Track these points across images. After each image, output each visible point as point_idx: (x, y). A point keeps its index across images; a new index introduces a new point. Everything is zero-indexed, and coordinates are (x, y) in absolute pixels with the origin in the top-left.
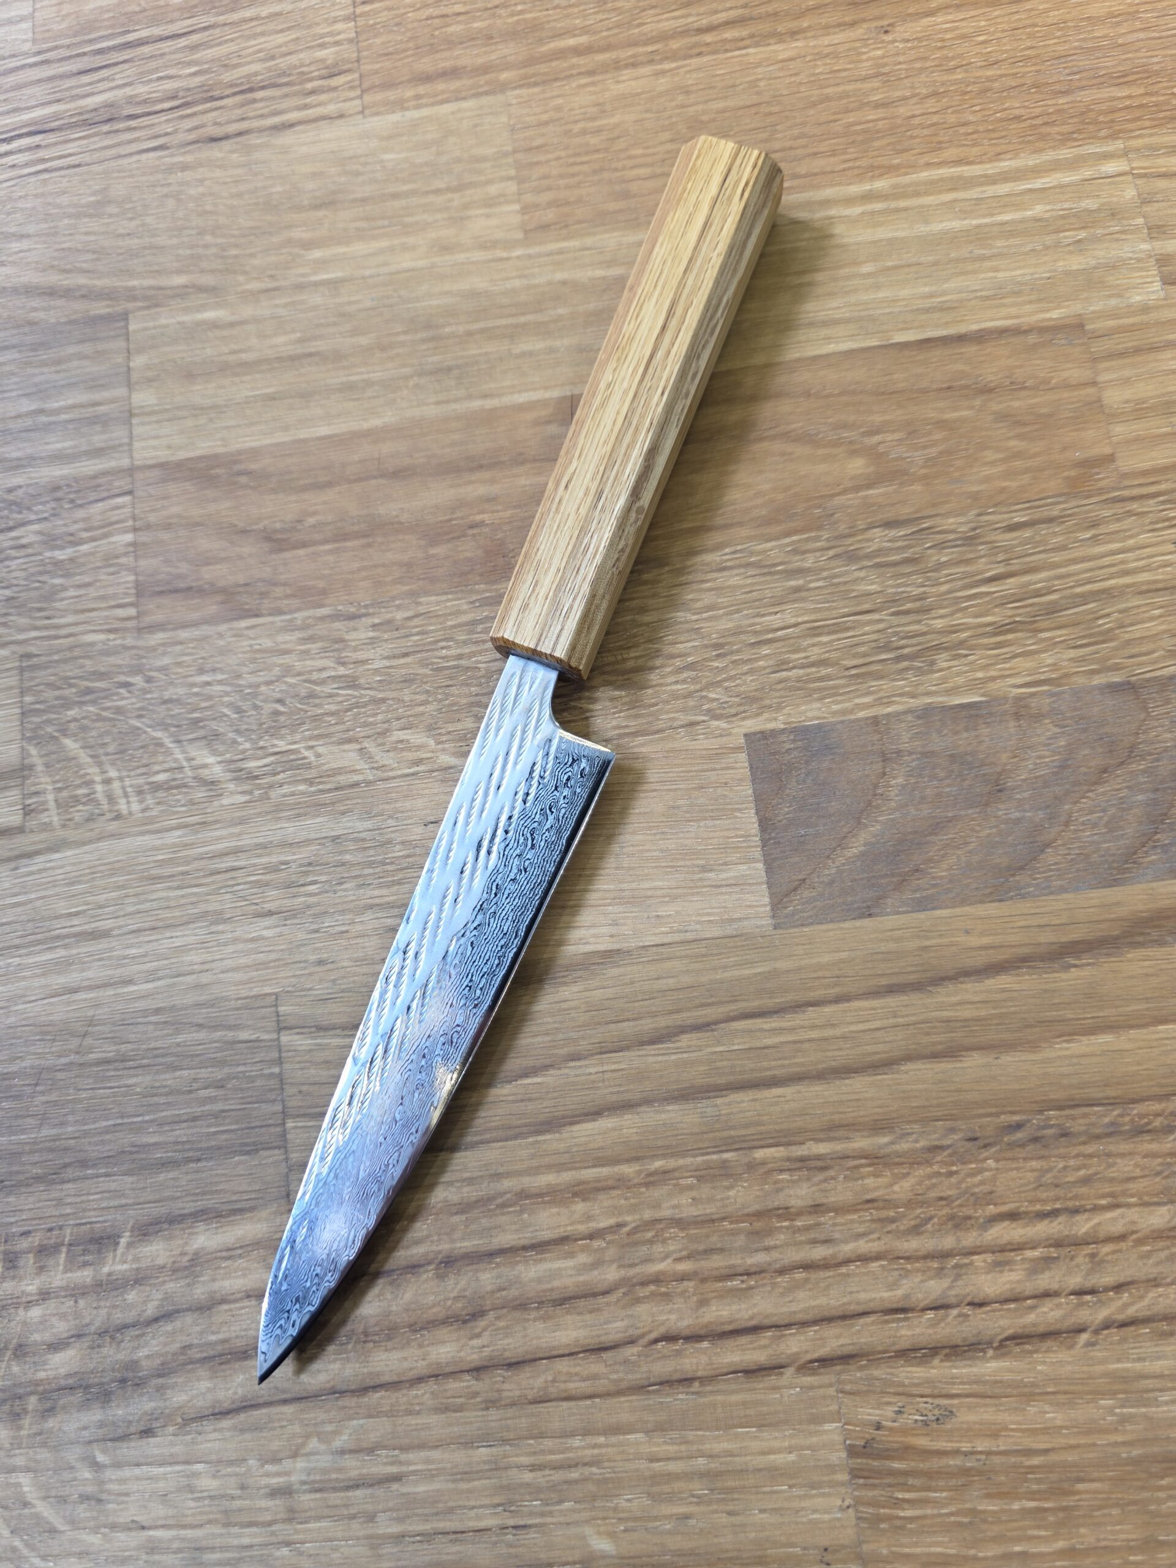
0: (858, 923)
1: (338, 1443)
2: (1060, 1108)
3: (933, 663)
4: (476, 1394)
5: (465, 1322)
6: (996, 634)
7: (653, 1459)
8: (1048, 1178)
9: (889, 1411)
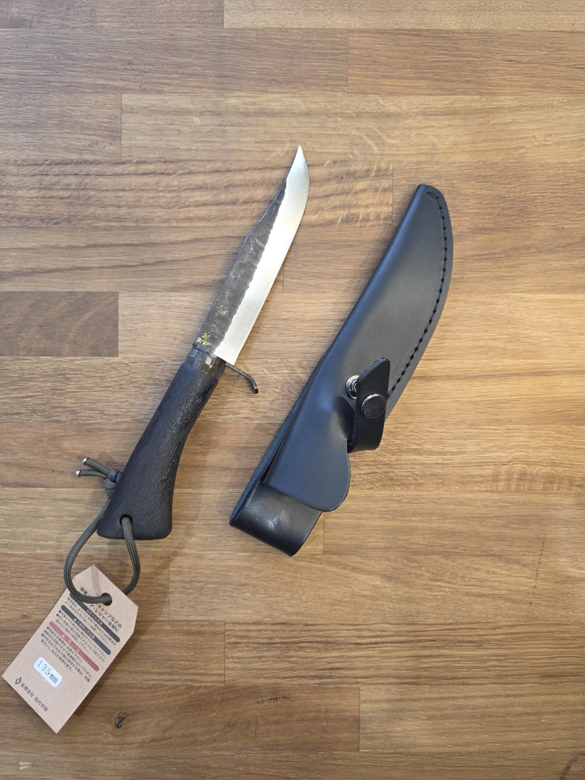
0: (92, 290)
1: (274, 154)
2: (41, 227)
3: (53, 371)
4: (230, 164)
5: (231, 185)
6: (32, 378)
7: (179, 141)
8: (49, 208)
9: (107, 148)
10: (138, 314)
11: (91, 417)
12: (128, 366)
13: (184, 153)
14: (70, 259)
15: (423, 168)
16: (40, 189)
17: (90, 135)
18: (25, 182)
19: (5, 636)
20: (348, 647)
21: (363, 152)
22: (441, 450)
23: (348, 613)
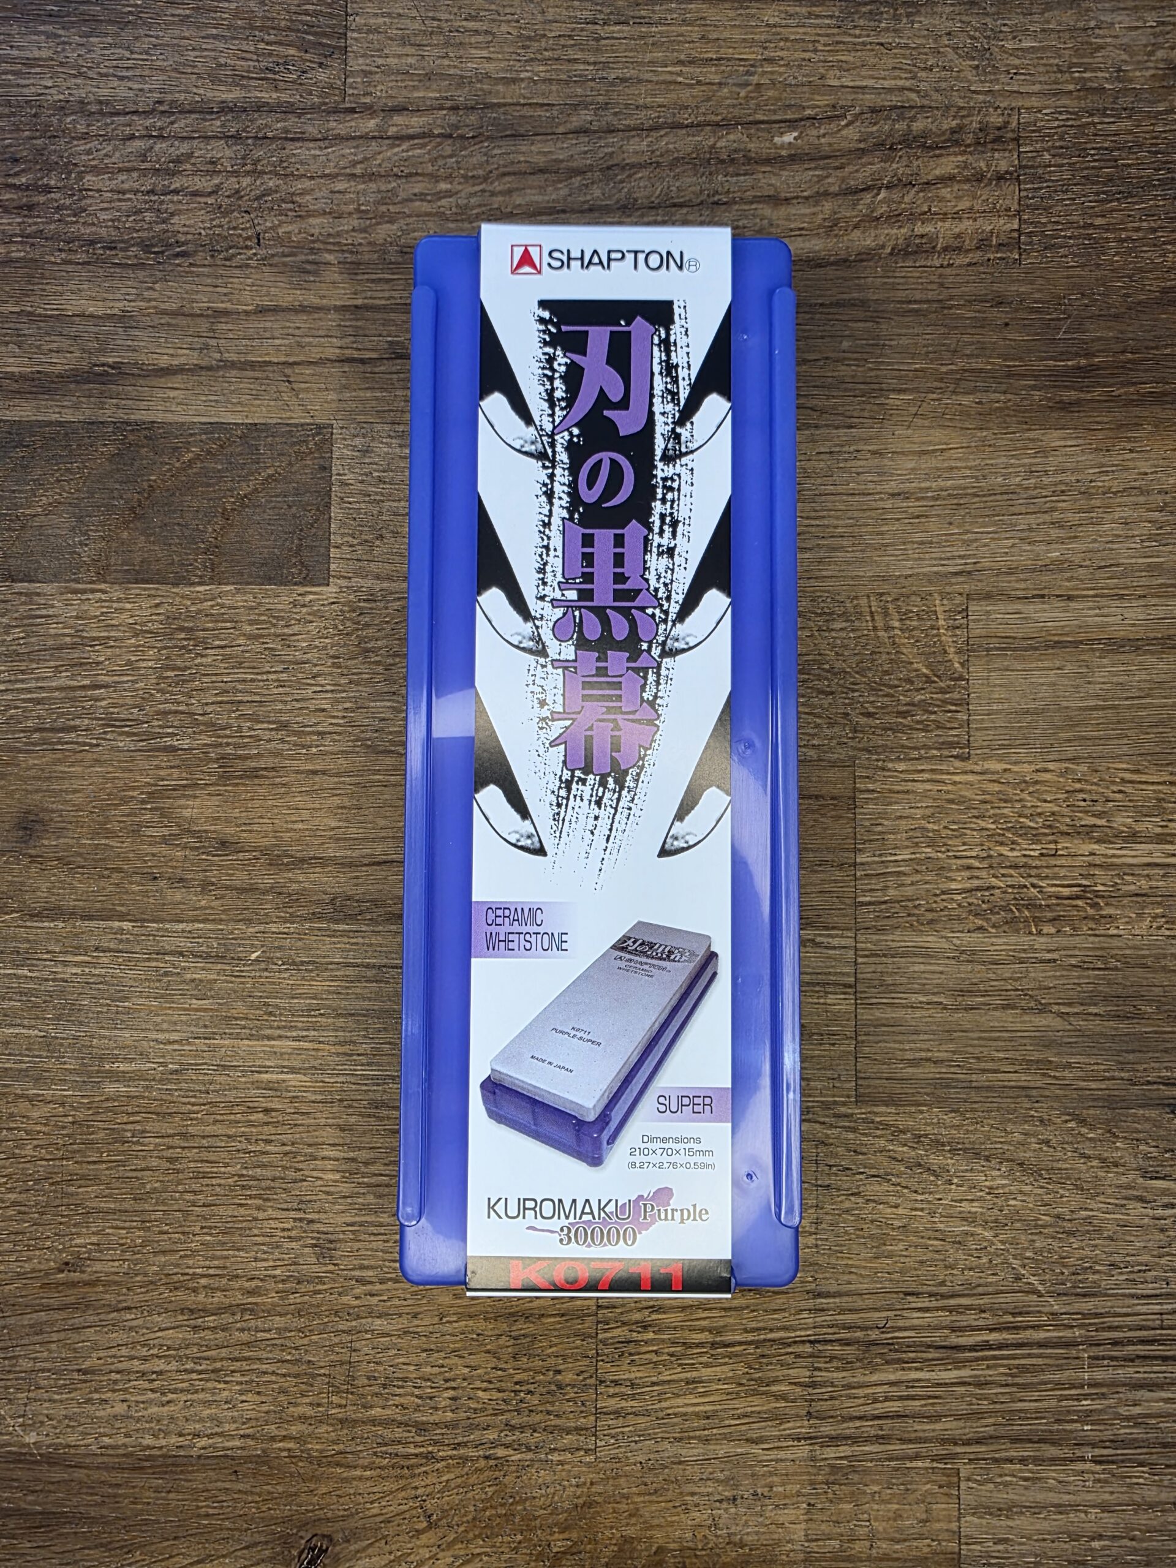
0: (265, 420)
4: (616, 114)
5: (617, 165)
6: (108, 638)
7: (489, 59)
10: (380, 480)
11: (258, 739)
12: (354, 611)
13: (500, 88)
14: (213, 342)
15: (1094, 124)
16: (144, 172)
17: (267, 44)
18: (106, 155)
19: (11, 1321)
20: (924, 1355)
21: (944, 85)
22: (1159, 830)
23: (922, 1262)
